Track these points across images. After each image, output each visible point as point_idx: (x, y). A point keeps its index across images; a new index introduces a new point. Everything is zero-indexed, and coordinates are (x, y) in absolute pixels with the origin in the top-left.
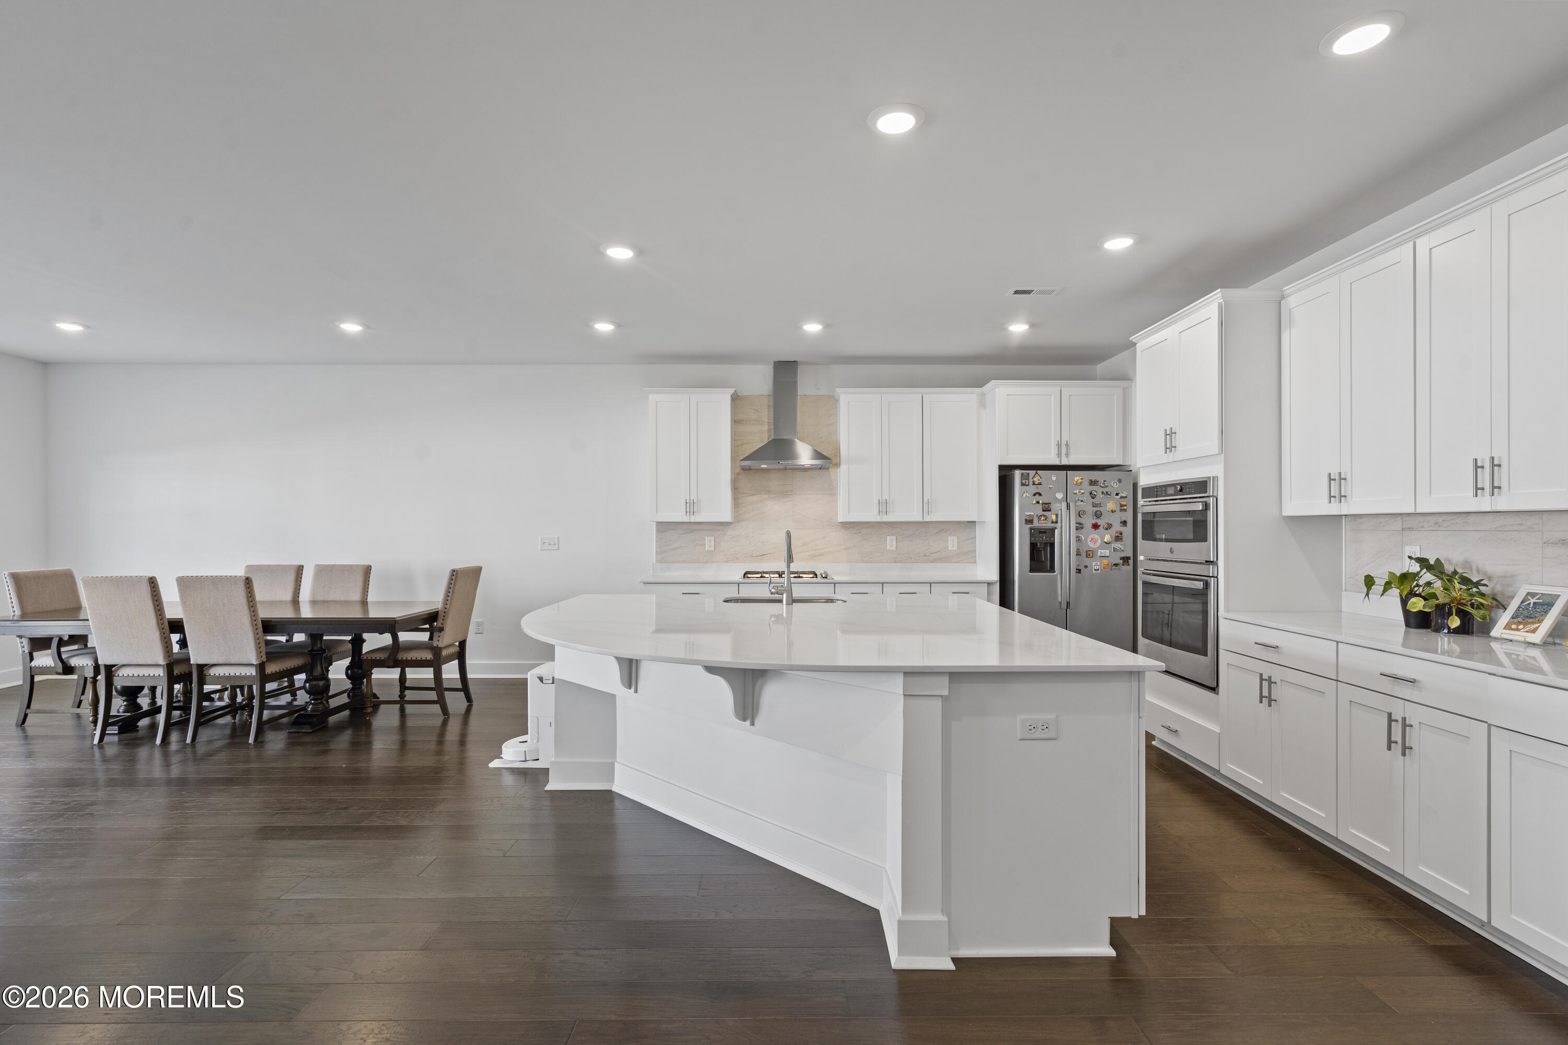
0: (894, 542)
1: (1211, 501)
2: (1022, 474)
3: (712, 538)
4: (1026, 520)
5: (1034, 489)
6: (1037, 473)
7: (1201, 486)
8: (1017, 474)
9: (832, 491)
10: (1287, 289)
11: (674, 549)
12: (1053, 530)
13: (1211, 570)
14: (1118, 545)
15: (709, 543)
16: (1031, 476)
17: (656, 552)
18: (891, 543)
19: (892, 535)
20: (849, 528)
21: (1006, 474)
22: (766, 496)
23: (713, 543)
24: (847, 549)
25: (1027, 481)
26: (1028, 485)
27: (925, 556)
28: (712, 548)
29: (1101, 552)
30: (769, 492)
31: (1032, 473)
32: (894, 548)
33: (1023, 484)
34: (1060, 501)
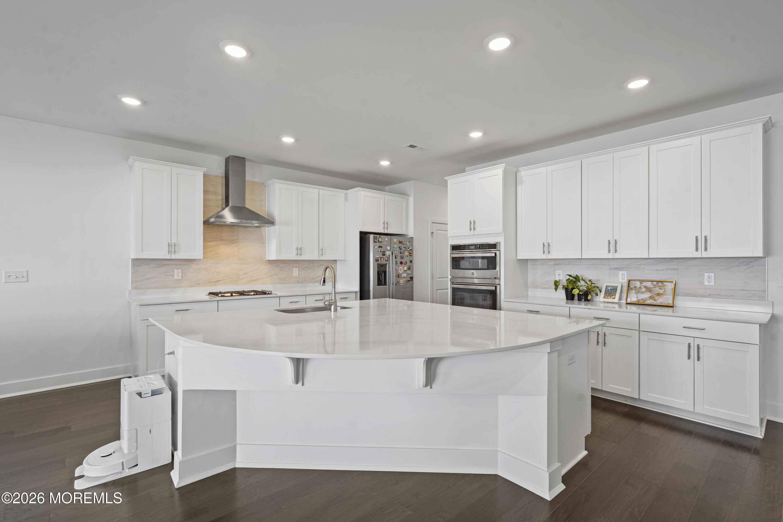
0: (297, 272)
1: (498, 253)
2: (374, 237)
3: (180, 270)
4: (376, 259)
5: (378, 244)
6: (380, 236)
7: (494, 246)
8: (372, 236)
9: (262, 241)
10: (521, 169)
11: (148, 279)
12: (386, 265)
13: (497, 281)
14: (409, 272)
15: (177, 274)
16: (378, 238)
17: (132, 281)
18: (295, 272)
19: (296, 267)
20: (272, 263)
21: (364, 236)
22: (220, 243)
23: (180, 274)
24: (271, 276)
25: (376, 240)
26: (377, 242)
27: (313, 279)
28: (180, 278)
29: (404, 275)
30: (222, 240)
31: (378, 236)
32: (297, 275)
33: (374, 242)
34: (389, 251)
